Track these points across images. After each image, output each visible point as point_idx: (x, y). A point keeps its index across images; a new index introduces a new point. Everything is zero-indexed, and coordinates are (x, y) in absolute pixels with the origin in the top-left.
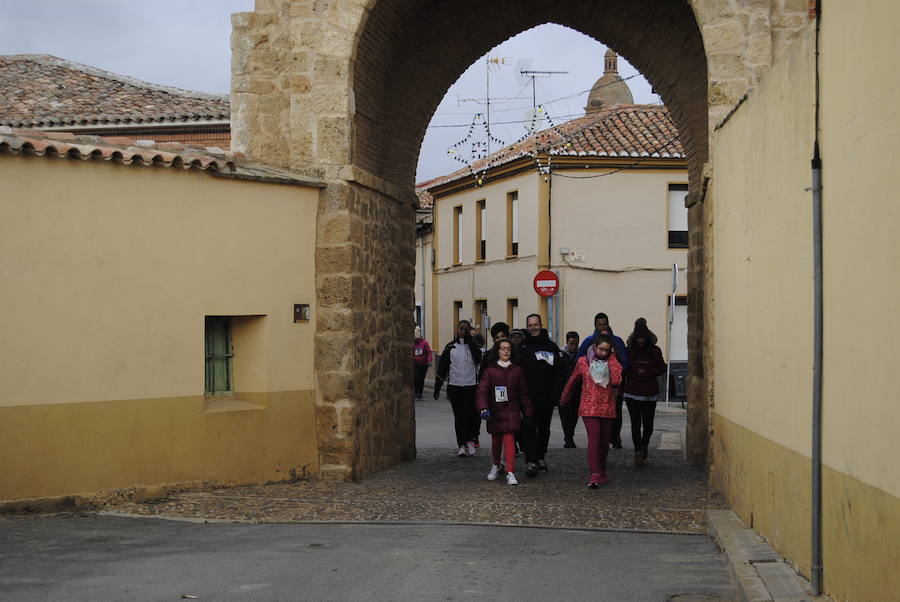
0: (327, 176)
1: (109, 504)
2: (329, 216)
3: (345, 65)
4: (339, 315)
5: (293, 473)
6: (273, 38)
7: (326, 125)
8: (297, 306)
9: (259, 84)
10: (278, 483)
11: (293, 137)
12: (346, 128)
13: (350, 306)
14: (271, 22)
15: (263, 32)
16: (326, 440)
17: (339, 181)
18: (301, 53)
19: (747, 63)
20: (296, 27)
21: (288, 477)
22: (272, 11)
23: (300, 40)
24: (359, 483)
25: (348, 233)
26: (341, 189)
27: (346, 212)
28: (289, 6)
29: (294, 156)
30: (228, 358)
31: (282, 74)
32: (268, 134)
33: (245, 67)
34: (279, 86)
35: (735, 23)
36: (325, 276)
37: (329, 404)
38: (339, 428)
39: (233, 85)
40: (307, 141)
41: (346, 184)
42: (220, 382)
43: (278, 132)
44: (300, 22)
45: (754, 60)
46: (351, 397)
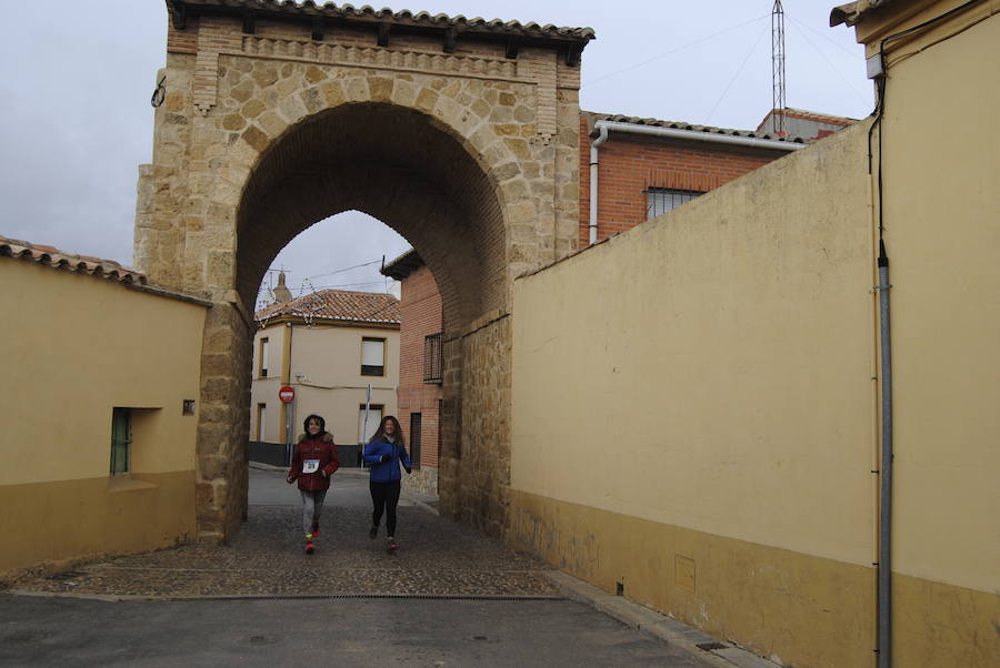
0: (213, 298)
1: (19, 582)
2: (214, 330)
3: (233, 213)
4: (219, 410)
5: (177, 540)
6: (173, 187)
7: (215, 257)
8: (186, 401)
9: (159, 222)
10: (166, 549)
11: (187, 264)
12: (232, 261)
13: (227, 403)
14: (172, 174)
15: (165, 181)
16: (204, 511)
17: (223, 303)
18: (196, 200)
19: (538, 233)
20: (194, 180)
21: (173, 544)
22: (174, 165)
23: (196, 189)
24: (230, 547)
25: (229, 343)
26: (225, 309)
27: (228, 328)
28: (188, 163)
29: (186, 281)
30: (126, 445)
31: (180, 215)
32: (165, 262)
33: (148, 208)
34: (176, 224)
35: (529, 203)
36: (208, 378)
37: (208, 482)
38: (215, 502)
39: (137, 221)
40: (198, 269)
41: (229, 305)
42: (120, 464)
43: (174, 261)
44: (198, 175)
45: (543, 231)
46: (226, 476)
